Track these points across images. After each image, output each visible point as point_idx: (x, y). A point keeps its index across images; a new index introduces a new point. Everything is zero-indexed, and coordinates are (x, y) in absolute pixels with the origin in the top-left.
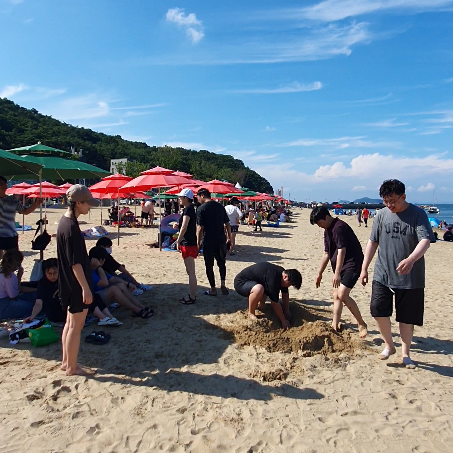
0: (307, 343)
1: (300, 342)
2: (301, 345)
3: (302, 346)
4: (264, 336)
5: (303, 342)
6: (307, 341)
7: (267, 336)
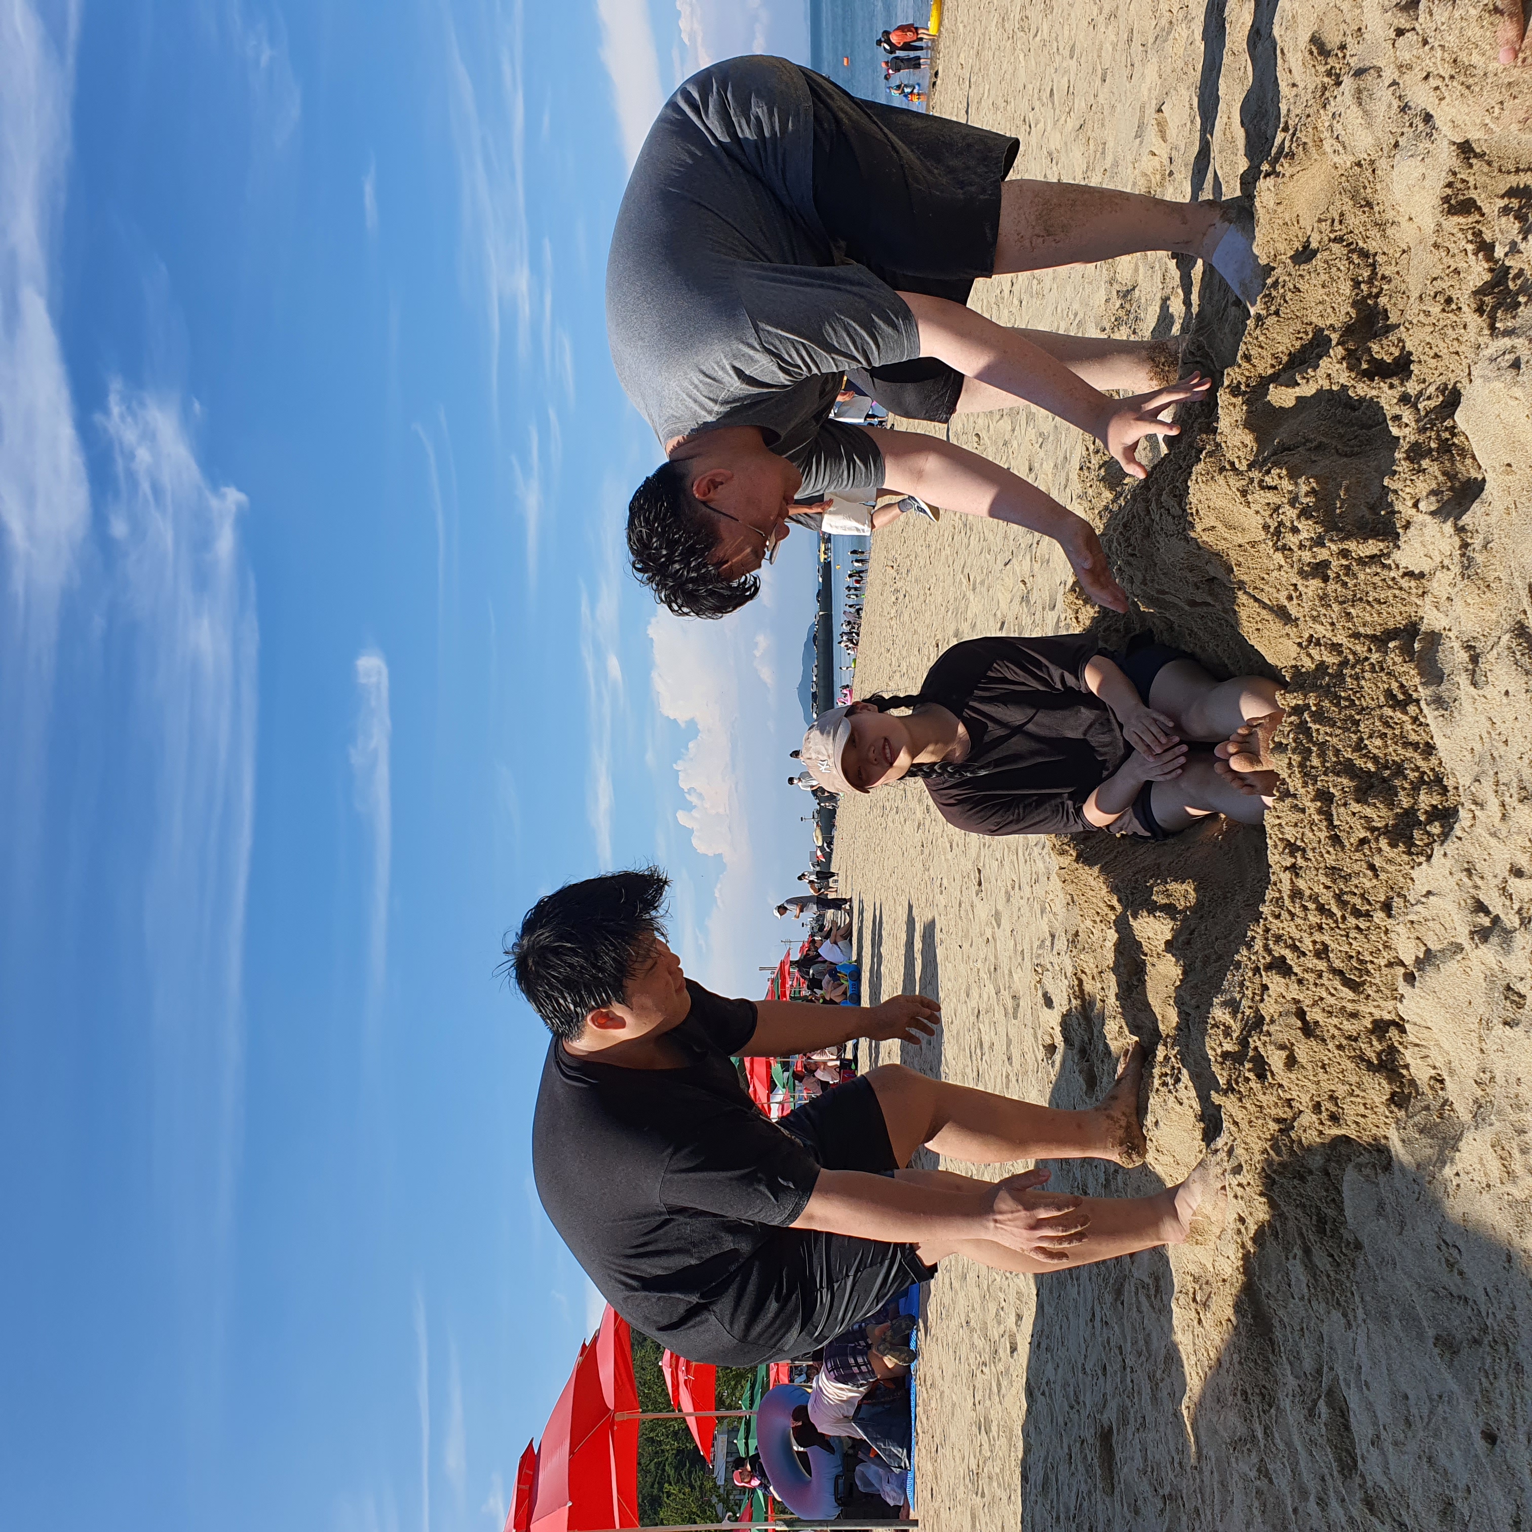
0: (1329, 511)
1: (1319, 570)
2: (1344, 554)
3: (1352, 545)
4: (1296, 894)
5: (1319, 542)
6: (1305, 513)
7: (1294, 869)
